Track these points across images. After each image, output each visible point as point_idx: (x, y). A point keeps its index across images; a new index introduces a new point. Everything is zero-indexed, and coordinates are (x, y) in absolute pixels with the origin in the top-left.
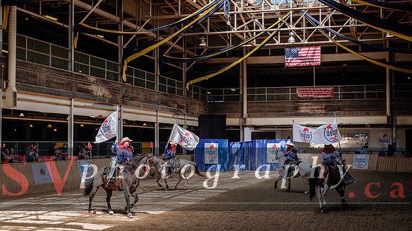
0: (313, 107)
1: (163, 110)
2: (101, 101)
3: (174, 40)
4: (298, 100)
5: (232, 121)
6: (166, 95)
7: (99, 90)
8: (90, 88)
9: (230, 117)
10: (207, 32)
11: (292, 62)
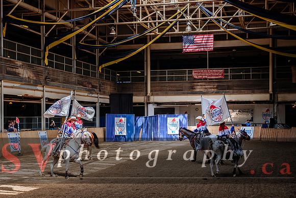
0: (207, 87)
1: (79, 90)
2: (27, 82)
3: (88, 29)
4: (193, 81)
5: (137, 99)
6: (82, 77)
7: (25, 73)
8: (17, 71)
9: (136, 95)
10: (117, 23)
11: (189, 48)
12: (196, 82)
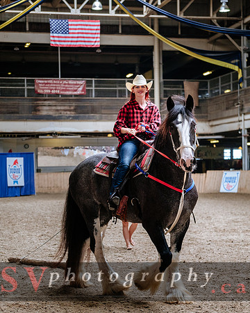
0: (59, 108)
4: (36, 97)
12: (40, 100)
